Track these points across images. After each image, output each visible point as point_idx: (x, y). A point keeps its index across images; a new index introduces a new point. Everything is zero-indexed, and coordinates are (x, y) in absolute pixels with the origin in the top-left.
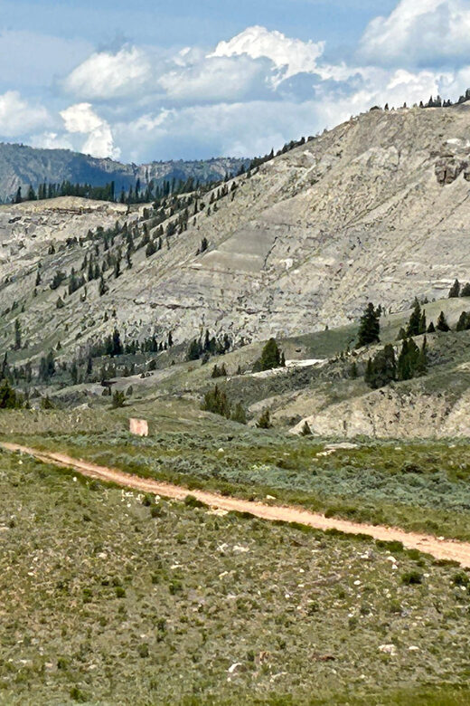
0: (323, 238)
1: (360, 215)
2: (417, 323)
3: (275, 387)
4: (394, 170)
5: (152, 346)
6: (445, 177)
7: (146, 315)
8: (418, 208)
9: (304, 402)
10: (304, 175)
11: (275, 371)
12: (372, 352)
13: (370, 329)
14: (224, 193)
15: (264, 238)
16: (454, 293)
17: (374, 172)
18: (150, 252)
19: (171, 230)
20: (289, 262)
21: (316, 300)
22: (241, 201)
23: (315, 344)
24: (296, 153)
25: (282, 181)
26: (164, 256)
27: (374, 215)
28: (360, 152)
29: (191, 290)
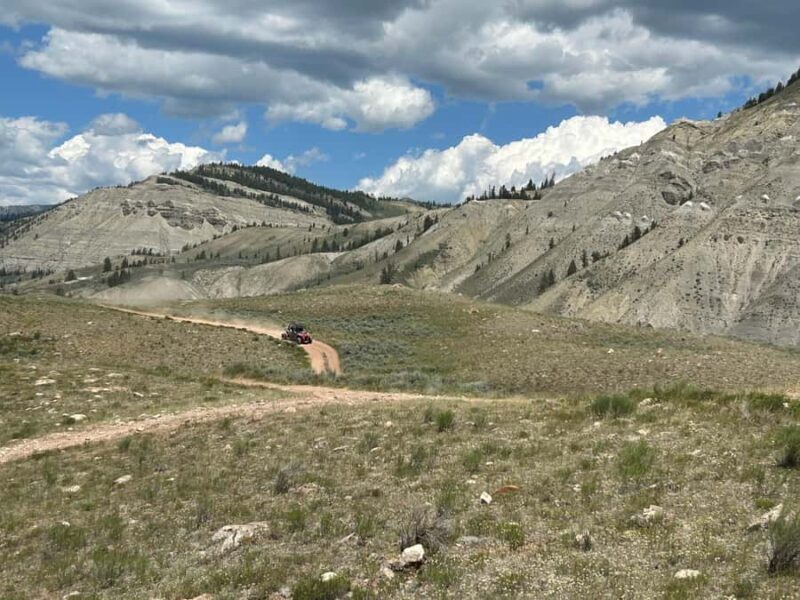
0: (82, 234)
1: (96, 226)
2: (125, 264)
3: (73, 287)
4: (107, 209)
5: (18, 273)
6: (127, 213)
7: (15, 262)
8: (117, 223)
9: (86, 293)
10: (74, 211)
11: (73, 281)
12: (111, 274)
13: (107, 265)
14: (43, 218)
15: (60, 234)
16: (133, 253)
17: (100, 210)
18: (16, 238)
19: (23, 231)
20: (69, 243)
21: (80, 256)
22: (50, 220)
23: (86, 271)
24: (70, 203)
25: (66, 213)
26: (21, 241)
27: (100, 227)
28: (94, 203)
29: (32, 253)
